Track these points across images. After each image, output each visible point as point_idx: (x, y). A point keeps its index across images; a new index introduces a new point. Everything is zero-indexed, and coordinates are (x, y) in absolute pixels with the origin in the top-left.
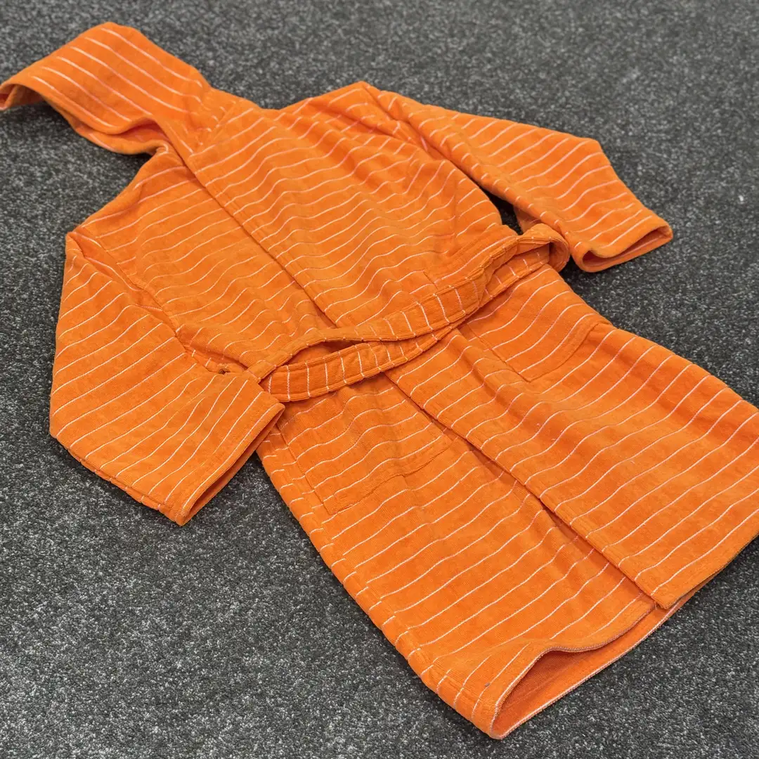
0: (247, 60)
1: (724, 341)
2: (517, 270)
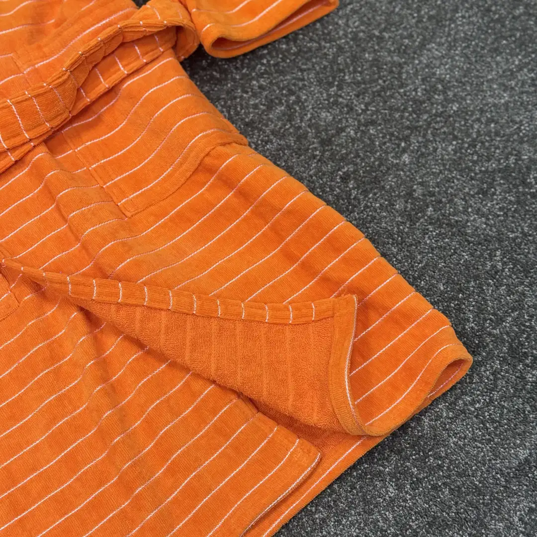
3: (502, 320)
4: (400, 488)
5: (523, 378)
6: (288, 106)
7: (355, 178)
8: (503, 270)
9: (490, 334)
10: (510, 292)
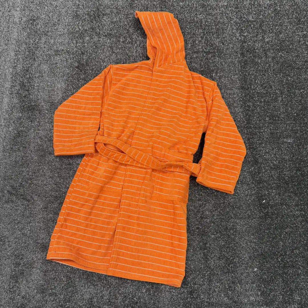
0: (205, 49)
1: (207, 231)
2: (179, 169)
3: (196, 284)
4: (146, 292)
5: (187, 298)
6: (202, 203)
7: (199, 230)
8: (206, 276)
9: (191, 284)
10: (203, 281)
